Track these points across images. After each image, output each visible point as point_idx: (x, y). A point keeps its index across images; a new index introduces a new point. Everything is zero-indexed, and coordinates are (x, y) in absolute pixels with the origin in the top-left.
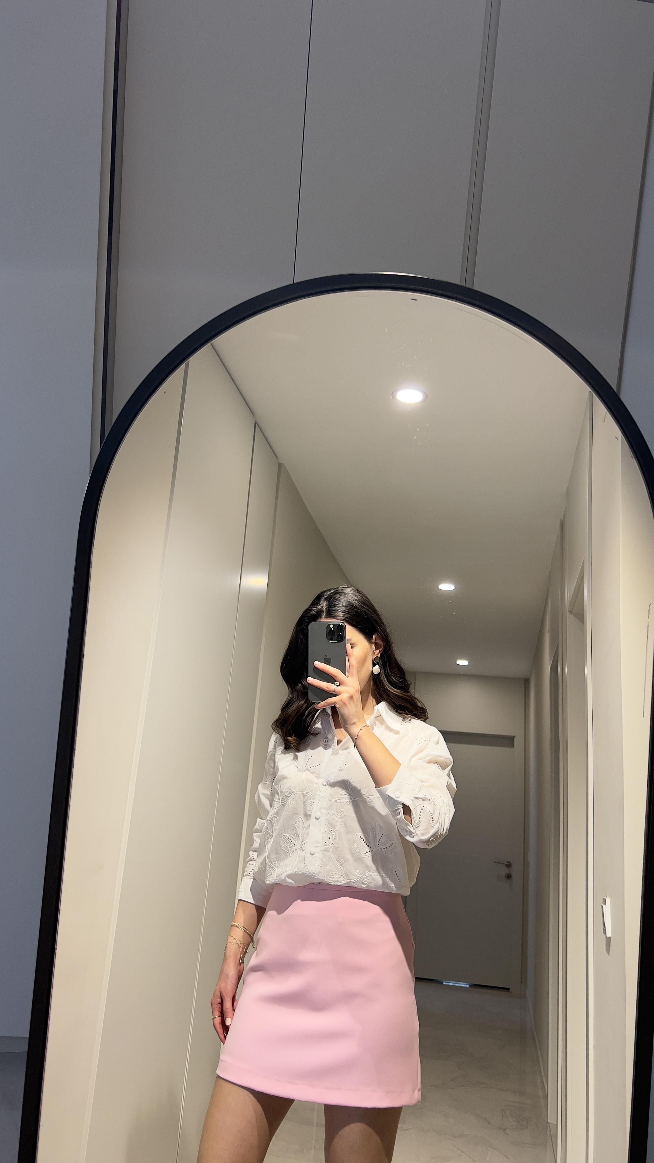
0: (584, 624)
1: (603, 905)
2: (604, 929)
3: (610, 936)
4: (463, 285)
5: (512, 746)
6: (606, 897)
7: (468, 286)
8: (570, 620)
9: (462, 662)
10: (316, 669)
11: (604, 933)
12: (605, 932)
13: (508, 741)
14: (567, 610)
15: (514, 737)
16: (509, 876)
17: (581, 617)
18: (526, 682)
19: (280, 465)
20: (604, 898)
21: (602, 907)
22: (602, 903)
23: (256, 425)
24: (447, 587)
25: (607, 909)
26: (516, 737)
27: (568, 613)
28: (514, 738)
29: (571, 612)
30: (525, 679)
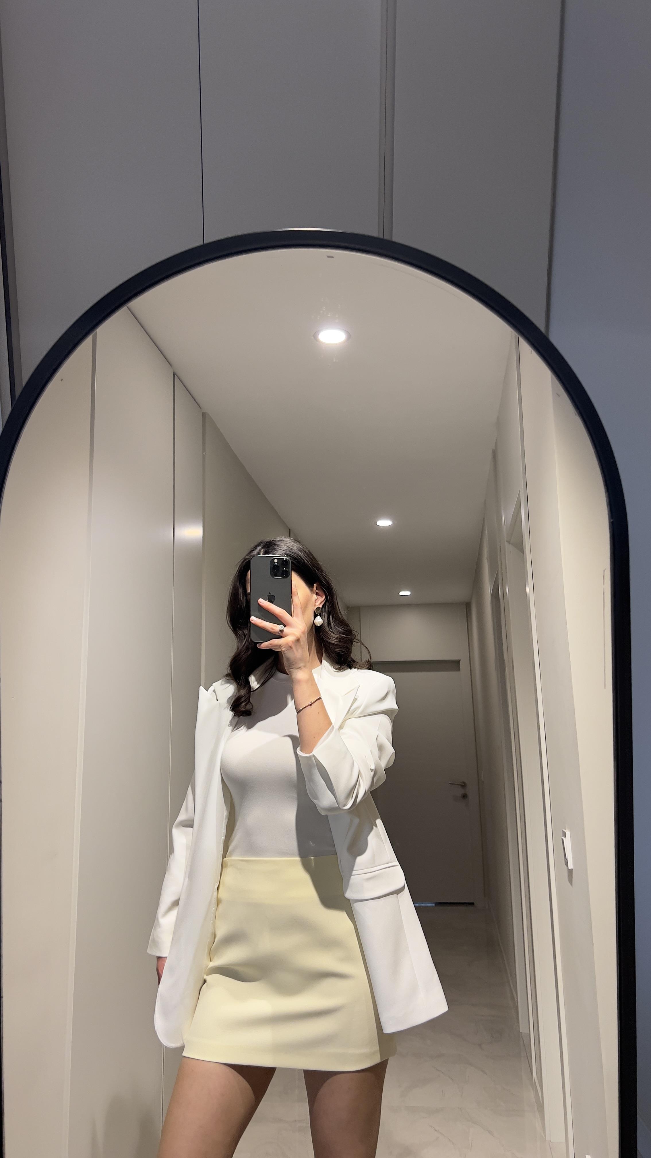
0: (523, 554)
1: (563, 838)
2: (565, 861)
3: (572, 868)
4: (381, 236)
5: (458, 669)
6: (565, 829)
7: (387, 237)
8: (509, 550)
9: (405, 593)
10: (261, 608)
11: (565, 865)
12: (567, 864)
13: (454, 665)
14: (506, 541)
15: (460, 660)
16: (465, 796)
17: (520, 547)
18: (468, 606)
19: (204, 415)
20: (563, 831)
21: (563, 840)
22: (562, 835)
23: (176, 376)
24: (384, 523)
25: (568, 841)
26: (461, 660)
27: (506, 543)
28: (459, 662)
29: (509, 542)
30: (466, 603)
